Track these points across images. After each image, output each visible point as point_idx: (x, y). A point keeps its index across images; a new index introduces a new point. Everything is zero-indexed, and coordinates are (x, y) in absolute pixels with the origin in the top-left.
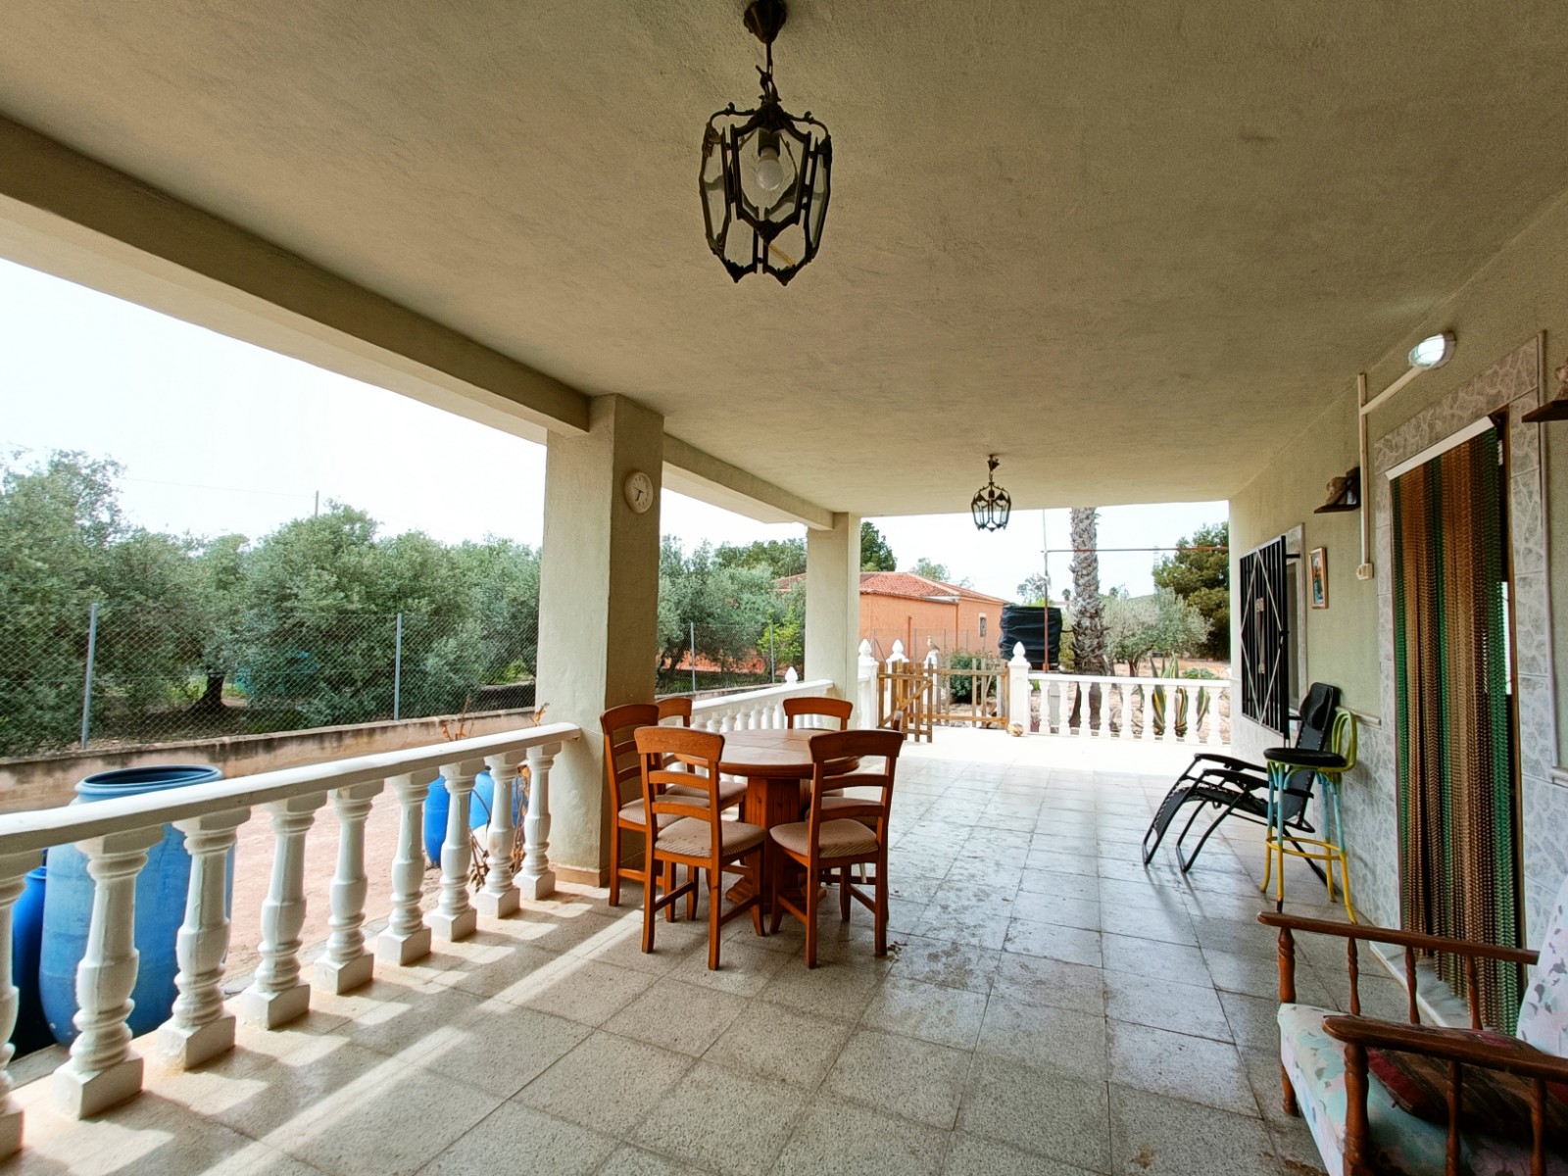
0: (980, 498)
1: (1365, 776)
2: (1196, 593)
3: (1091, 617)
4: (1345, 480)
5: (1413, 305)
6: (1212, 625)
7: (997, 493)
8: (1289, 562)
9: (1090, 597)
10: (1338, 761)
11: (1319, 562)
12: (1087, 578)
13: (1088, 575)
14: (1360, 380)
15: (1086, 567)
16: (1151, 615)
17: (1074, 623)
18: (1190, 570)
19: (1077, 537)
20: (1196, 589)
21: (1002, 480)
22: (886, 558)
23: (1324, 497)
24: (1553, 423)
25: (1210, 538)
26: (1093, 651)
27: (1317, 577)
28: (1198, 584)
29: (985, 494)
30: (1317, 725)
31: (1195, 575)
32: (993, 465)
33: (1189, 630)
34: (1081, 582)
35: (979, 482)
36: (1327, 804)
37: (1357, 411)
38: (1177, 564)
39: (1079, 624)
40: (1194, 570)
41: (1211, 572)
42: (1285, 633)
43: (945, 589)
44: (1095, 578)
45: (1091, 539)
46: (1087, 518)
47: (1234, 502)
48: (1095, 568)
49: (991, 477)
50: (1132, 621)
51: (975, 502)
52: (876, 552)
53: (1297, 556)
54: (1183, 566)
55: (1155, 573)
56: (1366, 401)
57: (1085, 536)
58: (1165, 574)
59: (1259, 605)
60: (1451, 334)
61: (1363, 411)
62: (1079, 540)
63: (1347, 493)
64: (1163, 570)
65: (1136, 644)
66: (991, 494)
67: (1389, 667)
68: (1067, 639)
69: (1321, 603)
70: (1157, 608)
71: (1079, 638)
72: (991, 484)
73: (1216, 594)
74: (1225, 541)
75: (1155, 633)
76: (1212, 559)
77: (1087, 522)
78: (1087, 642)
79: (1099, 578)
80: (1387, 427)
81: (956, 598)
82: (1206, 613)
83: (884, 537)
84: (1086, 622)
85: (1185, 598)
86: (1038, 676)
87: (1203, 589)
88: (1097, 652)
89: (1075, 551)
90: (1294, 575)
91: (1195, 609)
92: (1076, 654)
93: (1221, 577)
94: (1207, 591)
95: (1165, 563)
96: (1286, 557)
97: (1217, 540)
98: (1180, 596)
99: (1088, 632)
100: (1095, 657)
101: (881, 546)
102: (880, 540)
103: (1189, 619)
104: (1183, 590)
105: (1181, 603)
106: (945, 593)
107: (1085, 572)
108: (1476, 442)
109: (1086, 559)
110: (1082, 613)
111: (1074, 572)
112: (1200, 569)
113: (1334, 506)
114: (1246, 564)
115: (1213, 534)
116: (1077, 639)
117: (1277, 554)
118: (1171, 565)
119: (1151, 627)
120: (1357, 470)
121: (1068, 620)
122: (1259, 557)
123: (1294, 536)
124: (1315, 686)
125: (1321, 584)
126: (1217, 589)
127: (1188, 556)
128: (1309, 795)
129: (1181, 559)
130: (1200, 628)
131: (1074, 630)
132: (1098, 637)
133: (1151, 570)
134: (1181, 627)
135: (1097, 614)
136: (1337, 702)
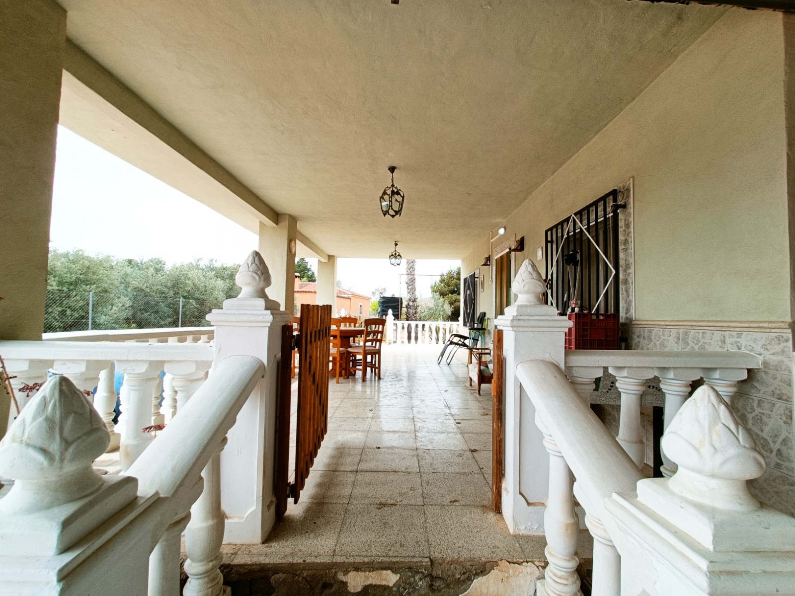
0: (392, 255)
1: (489, 332)
2: (447, 296)
3: (413, 302)
4: (487, 258)
5: (499, 220)
6: (453, 308)
7: (397, 254)
8: (476, 279)
9: (413, 294)
10: (484, 329)
11: (482, 279)
12: (411, 286)
13: (412, 285)
14: (491, 233)
15: (411, 283)
16: (431, 304)
17: (407, 304)
18: (444, 286)
19: (408, 270)
20: (446, 294)
21: (399, 249)
22: (311, 276)
23: (483, 262)
24: (517, 252)
25: (452, 273)
26: (413, 315)
27: (482, 283)
28: (448, 292)
29: (394, 254)
30: (480, 323)
31: (446, 289)
32: (396, 245)
33: (445, 310)
34: (410, 287)
35: (392, 250)
36: (482, 342)
37: (490, 241)
38: (440, 284)
39: (408, 304)
40: (446, 286)
41: (452, 287)
42: (474, 299)
43: (345, 291)
44: (414, 286)
45: (413, 271)
46: (412, 262)
47: (463, 260)
48: (415, 283)
49: (395, 248)
50: (424, 305)
51: (390, 256)
52: (306, 273)
53: (477, 278)
54: (442, 285)
55: (432, 287)
56: (492, 239)
57: (411, 269)
58: (435, 288)
59: (468, 292)
60: (505, 228)
61: (491, 241)
62: (409, 271)
63: (487, 262)
64: (435, 286)
65: (425, 316)
66: (395, 254)
67: (494, 304)
68: (404, 310)
69: (482, 290)
70: (433, 300)
71: (409, 310)
72: (395, 251)
73: (454, 296)
74: (459, 274)
75: (432, 311)
76: (453, 282)
77: (412, 264)
78: (411, 311)
79: (416, 286)
80: (494, 246)
81: (350, 296)
82: (451, 304)
83: (311, 266)
84: (411, 304)
85: (443, 297)
86: (396, 322)
87: (449, 294)
88: (415, 315)
89: (408, 275)
90: (477, 284)
91: (447, 302)
92: (407, 316)
93: (456, 290)
94: (451, 295)
95: (435, 283)
96: (475, 278)
97: (455, 274)
98: (442, 297)
99: (412, 307)
100: (414, 317)
101: (309, 270)
102: (308, 267)
103: (445, 306)
104: (443, 294)
105: (442, 299)
106: (345, 293)
107: (411, 284)
108: (507, 253)
109: (411, 278)
110: (410, 300)
111: (407, 283)
112: (448, 286)
113: (485, 264)
114: (465, 280)
115: (453, 272)
116: (408, 310)
117: (473, 277)
118: (437, 284)
119: (431, 309)
120: (490, 256)
121: (405, 304)
122: (469, 277)
123: (477, 272)
124: (481, 313)
125: (482, 284)
126: (454, 294)
127: (444, 280)
128: (478, 340)
129: (442, 281)
130: (449, 310)
131: (407, 307)
132: (415, 309)
133: (430, 286)
134: (441, 309)
135: (415, 300)
136: (485, 316)
